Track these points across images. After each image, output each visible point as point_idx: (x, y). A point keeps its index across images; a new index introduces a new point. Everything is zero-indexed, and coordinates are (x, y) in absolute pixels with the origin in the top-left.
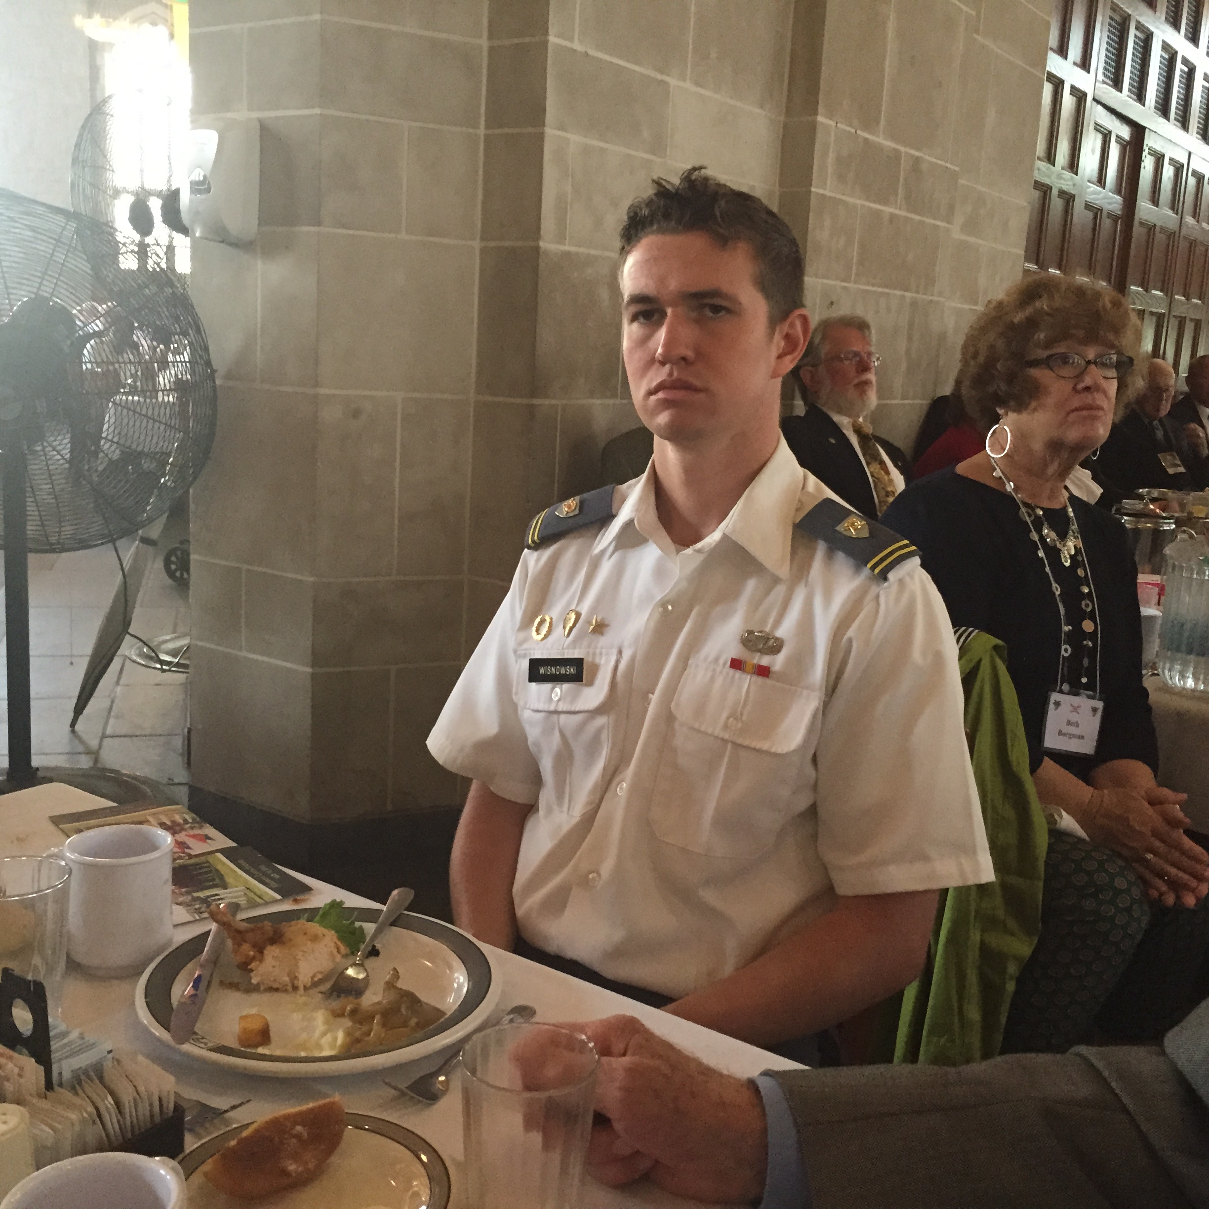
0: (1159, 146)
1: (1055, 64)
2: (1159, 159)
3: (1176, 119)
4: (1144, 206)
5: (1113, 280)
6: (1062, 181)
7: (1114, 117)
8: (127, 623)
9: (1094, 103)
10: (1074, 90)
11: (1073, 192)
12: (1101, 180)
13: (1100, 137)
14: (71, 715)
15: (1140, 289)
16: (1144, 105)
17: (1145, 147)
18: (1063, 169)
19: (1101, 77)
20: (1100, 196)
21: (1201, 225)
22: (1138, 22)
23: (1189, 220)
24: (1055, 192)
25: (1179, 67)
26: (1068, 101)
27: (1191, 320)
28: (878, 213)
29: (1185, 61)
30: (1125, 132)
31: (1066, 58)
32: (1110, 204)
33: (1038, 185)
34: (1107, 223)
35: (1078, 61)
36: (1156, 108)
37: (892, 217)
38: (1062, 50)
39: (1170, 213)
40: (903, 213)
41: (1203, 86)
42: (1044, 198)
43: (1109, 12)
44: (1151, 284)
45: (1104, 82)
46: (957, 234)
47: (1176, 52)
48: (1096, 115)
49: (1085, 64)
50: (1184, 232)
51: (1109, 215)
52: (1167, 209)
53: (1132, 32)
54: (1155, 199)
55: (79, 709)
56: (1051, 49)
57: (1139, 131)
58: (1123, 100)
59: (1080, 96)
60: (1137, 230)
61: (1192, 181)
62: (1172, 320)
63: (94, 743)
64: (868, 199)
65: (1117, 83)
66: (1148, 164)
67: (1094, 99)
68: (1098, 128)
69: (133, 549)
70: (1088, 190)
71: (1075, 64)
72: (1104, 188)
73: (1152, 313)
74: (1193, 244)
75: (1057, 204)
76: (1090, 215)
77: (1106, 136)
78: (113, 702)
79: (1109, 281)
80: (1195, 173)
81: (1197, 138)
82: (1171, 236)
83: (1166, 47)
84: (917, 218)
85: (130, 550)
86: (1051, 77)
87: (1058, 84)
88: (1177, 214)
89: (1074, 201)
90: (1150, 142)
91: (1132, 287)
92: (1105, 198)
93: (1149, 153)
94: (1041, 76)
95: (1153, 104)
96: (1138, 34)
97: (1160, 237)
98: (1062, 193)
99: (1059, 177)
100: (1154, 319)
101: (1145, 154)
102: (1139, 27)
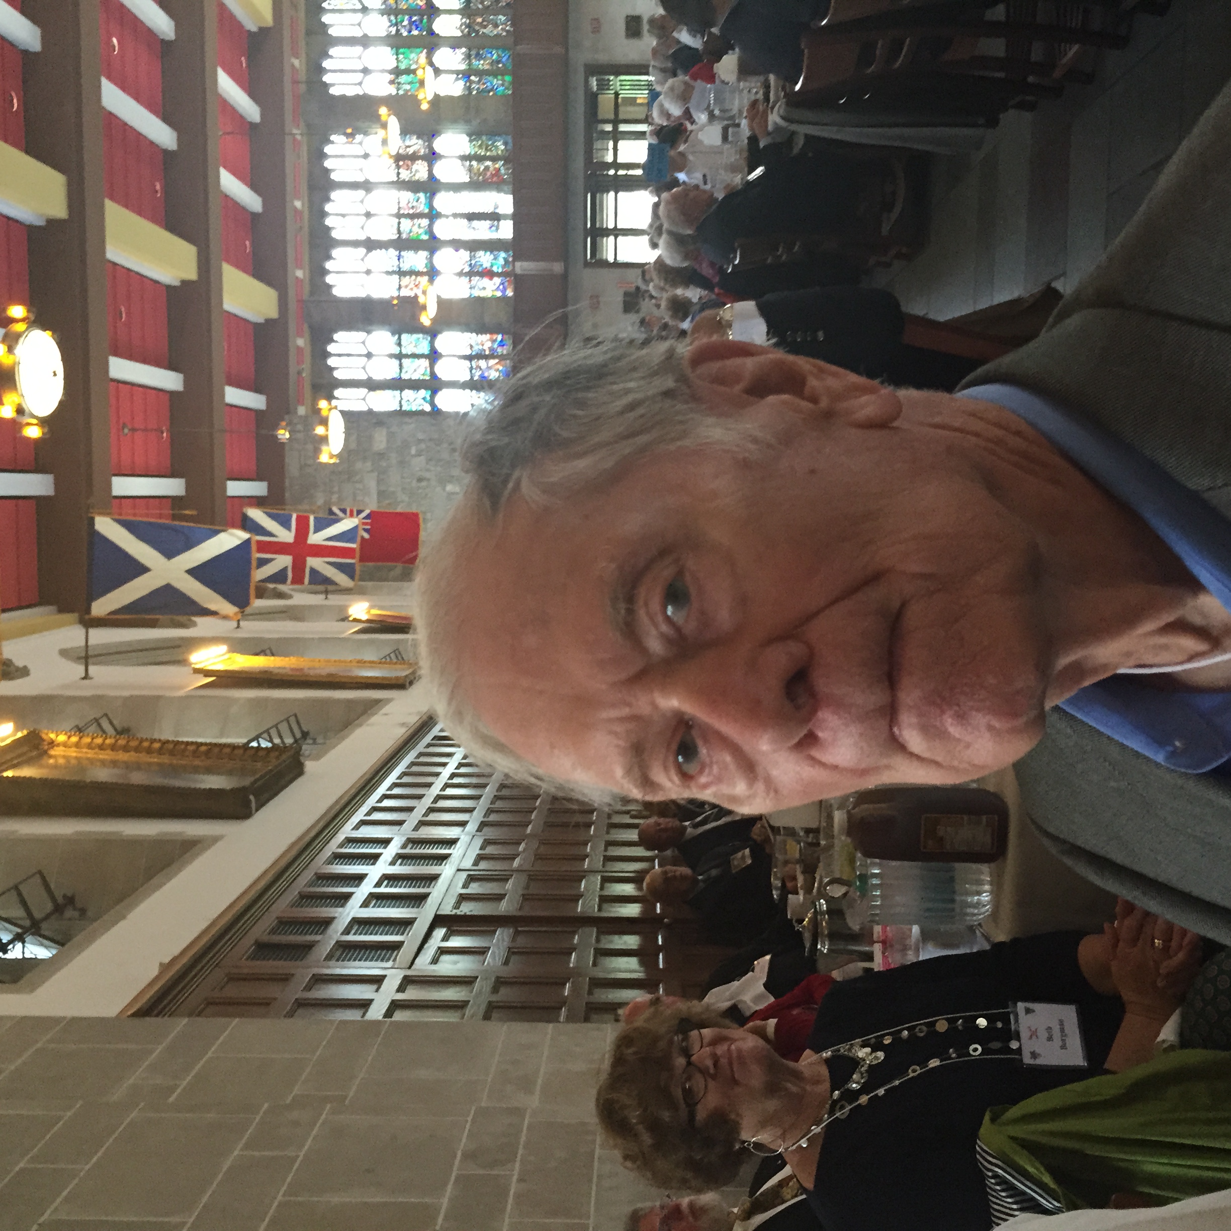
0: (452, 900)
1: (376, 1012)
2: (463, 898)
3: (429, 887)
4: (503, 908)
5: (570, 929)
6: (484, 990)
7: (426, 946)
9: (413, 967)
10: (401, 989)
11: (493, 979)
12: (480, 952)
13: (445, 958)
15: (580, 902)
16: (416, 919)
17: (453, 913)
18: (471, 992)
19: (390, 964)
20: (497, 952)
21: (521, 852)
22: (342, 934)
23: (516, 863)
24: (494, 998)
25: (383, 890)
26: (412, 994)
27: (606, 850)
28: (518, 1196)
29: (378, 885)
30: (440, 932)
31: (372, 1001)
32: (503, 940)
33: (487, 1017)
34: (521, 941)
35: (375, 987)
36: (418, 907)
37: (521, 1180)
38: (365, 1004)
40: (517, 1165)
41: (401, 865)
42: (499, 1007)
43: (332, 963)
44: (573, 892)
45: (394, 960)
46: (534, 1101)
47: (371, 893)
48: (423, 964)
49: (377, 981)
50: (527, 867)
51: (514, 940)
52: (508, 885)
53: (351, 938)
54: (499, 897)
56: (363, 1016)
57: (439, 920)
58: (411, 939)
59: (407, 982)
60: (527, 912)
61: (483, 865)
62: (608, 869)
64: (503, 1210)
65: (396, 946)
66: (467, 909)
67: (410, 967)
68: (435, 961)
70: (492, 964)
71: (377, 991)
72: (489, 948)
73: (602, 888)
74: (539, 857)
75: (505, 994)
76: (513, 958)
77: (442, 951)
79: (574, 933)
80: (476, 863)
81: (445, 865)
82: (532, 878)
83: (365, 904)
84: (520, 1152)
86: (389, 1014)
87: (395, 1006)
88: (512, 875)
89: (501, 978)
90: (447, 909)
91: (579, 910)
92: (499, 948)
93: (458, 908)
94: (388, 1023)
95: (415, 910)
96: (353, 932)
97: (534, 889)
98: (495, 990)
99: (480, 993)
100: (607, 885)
101: (458, 912)
102: (347, 932)
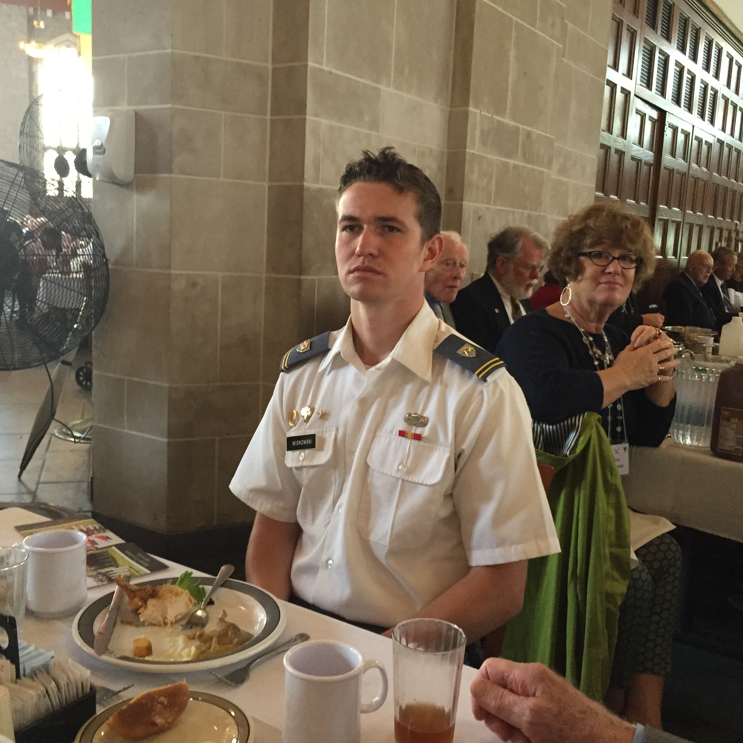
0: (675, 122)
1: (611, 75)
2: (675, 130)
3: (684, 106)
4: (667, 158)
5: (649, 202)
6: (618, 144)
7: (647, 106)
8: (53, 414)
9: (635, 98)
10: (623, 90)
11: (623, 150)
12: (640, 142)
13: (639, 117)
14: (18, 470)
15: (665, 207)
16: (665, 98)
17: (666, 123)
18: (617, 136)
19: (639, 82)
20: (640, 152)
21: (701, 168)
22: (660, 50)
23: (694, 165)
24: (613, 151)
25: (686, 76)
26: (619, 97)
27: (697, 225)
28: (506, 164)
29: (689, 72)
30: (654, 114)
31: (617, 71)
32: (646, 157)
33: (603, 146)
34: (645, 168)
35: (625, 73)
36: (672, 100)
37: (515, 166)
38: (615, 66)
39: (682, 161)
40: (522, 164)
41: (701, 87)
42: (607, 153)
43: (643, 44)
44: (672, 205)
45: (641, 85)
46: (554, 175)
47: (684, 67)
48: (636, 104)
49: (629, 74)
50: (691, 172)
51: (646, 163)
52: (681, 160)
53: (657, 55)
54: (673, 153)
55: (23, 467)
56: (609, 66)
57: (662, 113)
58: (653, 95)
59: (627, 93)
60: (663, 173)
61: (695, 143)
62: (685, 225)
63: (33, 487)
64: (500, 156)
65: (649, 86)
66: (668, 133)
67: (635, 95)
68: (638, 112)
69: (57, 368)
70: (633, 149)
71: (623, 74)
72: (642, 147)
73: (673, 221)
74: (696, 180)
75: (614, 157)
76: (634, 163)
77: (643, 116)
78: (44, 462)
79: (647, 203)
80: (697, 138)
81: (697, 117)
82: (683, 175)
83: (677, 64)
84: (530, 166)
85: (55, 369)
86: (609, 83)
87: (613, 86)
88: (686, 162)
89: (624, 155)
90: (669, 119)
91: (660, 206)
92: (642, 153)
93: (669, 127)
94: (603, 82)
95: (671, 97)
96: (661, 56)
97: (677, 177)
98: (617, 151)
99: (615, 141)
100: (675, 224)
101: (666, 127)
102: (661, 52)
